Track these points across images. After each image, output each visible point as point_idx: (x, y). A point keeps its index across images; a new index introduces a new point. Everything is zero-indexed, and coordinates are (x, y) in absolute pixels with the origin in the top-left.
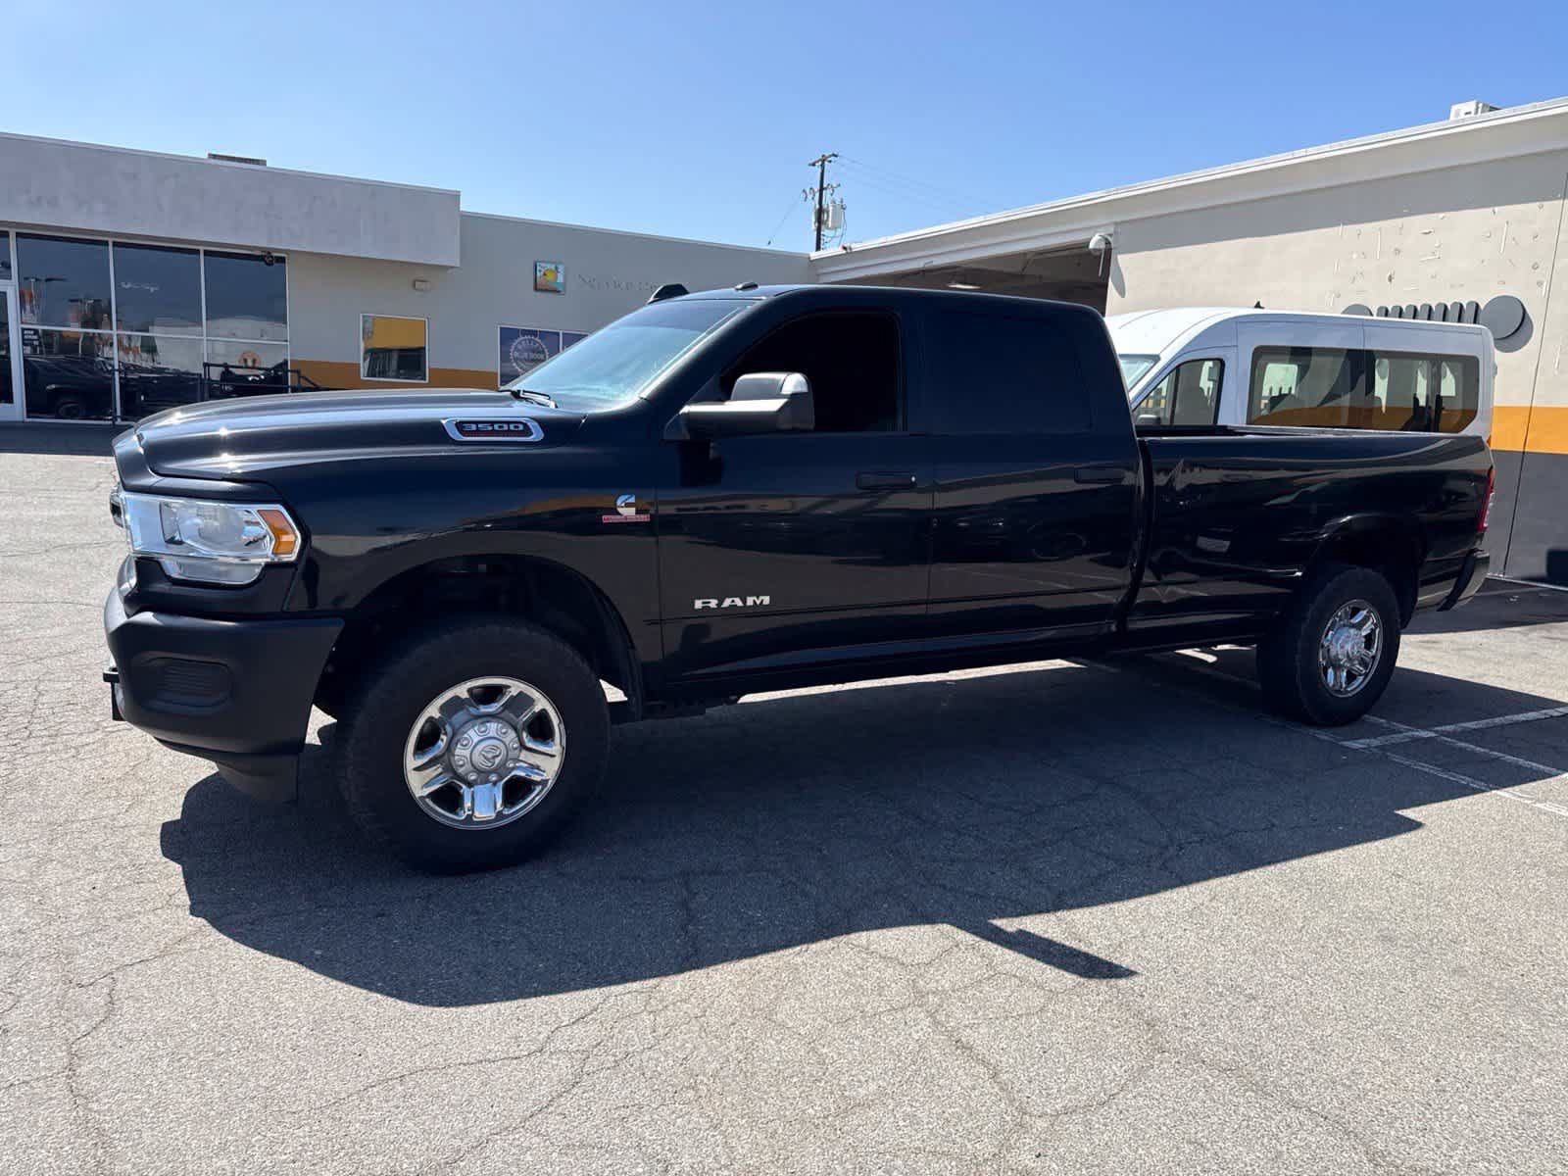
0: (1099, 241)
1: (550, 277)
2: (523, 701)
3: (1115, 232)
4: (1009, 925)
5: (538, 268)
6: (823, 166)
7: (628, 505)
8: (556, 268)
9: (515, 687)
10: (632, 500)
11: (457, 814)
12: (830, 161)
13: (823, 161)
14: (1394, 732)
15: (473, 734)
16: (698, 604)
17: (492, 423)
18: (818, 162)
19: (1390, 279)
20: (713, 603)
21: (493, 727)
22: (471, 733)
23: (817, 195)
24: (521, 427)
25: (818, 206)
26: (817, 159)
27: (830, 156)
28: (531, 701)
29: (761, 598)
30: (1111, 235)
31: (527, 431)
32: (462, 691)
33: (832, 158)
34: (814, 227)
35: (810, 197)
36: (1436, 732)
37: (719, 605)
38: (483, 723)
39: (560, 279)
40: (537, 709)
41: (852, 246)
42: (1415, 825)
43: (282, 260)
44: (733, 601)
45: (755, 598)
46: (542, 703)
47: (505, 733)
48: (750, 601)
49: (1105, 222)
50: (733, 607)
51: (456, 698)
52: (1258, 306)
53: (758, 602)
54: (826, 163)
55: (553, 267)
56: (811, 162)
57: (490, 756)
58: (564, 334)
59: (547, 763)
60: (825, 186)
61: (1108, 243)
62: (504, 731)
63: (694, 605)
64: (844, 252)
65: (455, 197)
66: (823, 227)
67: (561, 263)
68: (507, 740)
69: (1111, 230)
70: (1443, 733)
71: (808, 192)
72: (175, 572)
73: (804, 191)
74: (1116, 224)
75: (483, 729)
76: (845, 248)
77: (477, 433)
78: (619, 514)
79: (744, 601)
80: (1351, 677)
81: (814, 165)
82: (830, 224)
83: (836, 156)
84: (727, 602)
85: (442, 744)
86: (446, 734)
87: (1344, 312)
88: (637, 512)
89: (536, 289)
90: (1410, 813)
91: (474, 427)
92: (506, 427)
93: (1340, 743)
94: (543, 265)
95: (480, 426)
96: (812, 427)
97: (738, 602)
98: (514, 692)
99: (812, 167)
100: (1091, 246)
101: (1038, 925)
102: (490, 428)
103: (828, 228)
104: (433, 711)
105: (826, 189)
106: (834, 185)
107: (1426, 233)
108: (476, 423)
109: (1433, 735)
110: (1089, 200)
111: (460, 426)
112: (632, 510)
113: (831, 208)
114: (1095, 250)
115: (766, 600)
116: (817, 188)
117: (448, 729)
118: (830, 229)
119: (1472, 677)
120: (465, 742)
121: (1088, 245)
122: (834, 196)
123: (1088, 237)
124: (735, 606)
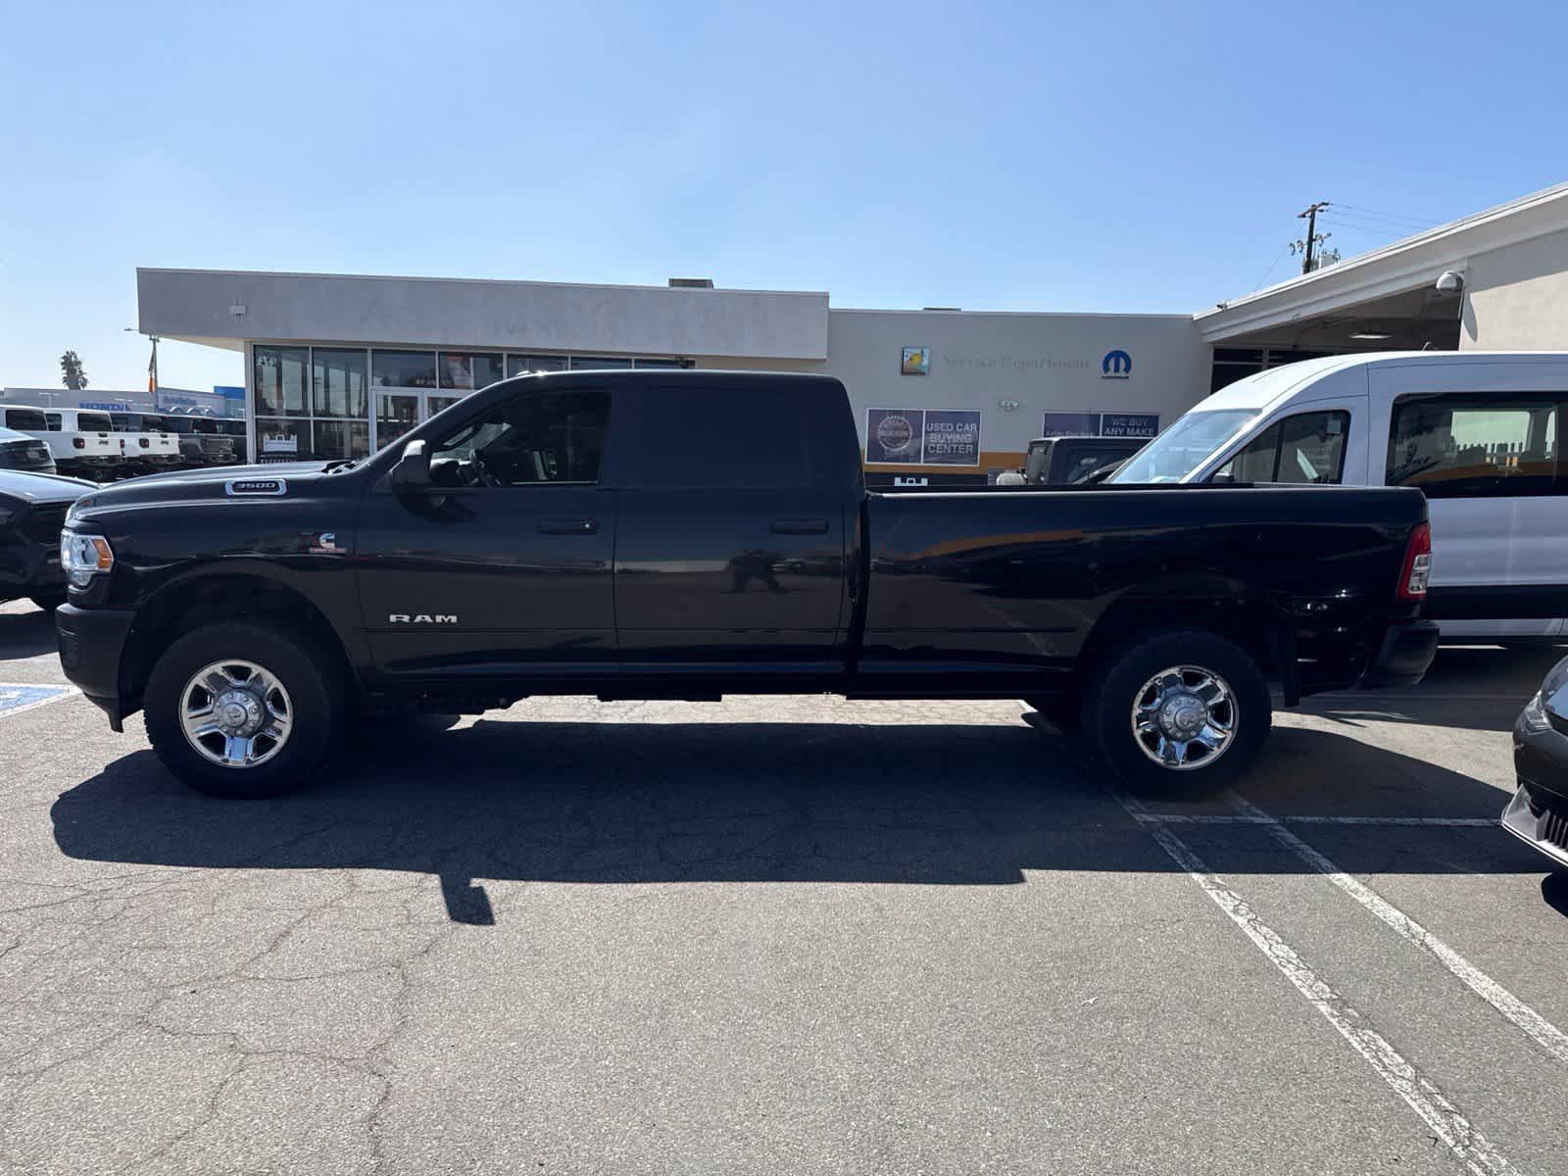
0: (1446, 281)
1: (916, 361)
2: (262, 681)
3: (1469, 269)
5: (905, 354)
6: (1313, 217)
7: (328, 541)
8: (922, 352)
9: (256, 670)
10: (333, 537)
11: (220, 756)
12: (1322, 211)
13: (1313, 211)
15: (226, 699)
16: (393, 618)
17: (256, 483)
18: (1308, 212)
20: (406, 618)
21: (239, 697)
23: (1306, 247)
24: (274, 486)
26: (1306, 211)
27: (1320, 205)
28: (266, 682)
29: (449, 617)
30: (1462, 272)
31: (277, 488)
32: (218, 668)
33: (1323, 207)
35: (1298, 250)
36: (1276, 820)
37: (412, 619)
38: (233, 693)
39: (925, 362)
40: (271, 688)
44: (423, 618)
45: (444, 617)
46: (274, 682)
48: (439, 619)
49: (1460, 256)
50: (423, 623)
51: (215, 673)
53: (446, 620)
54: (1317, 213)
55: (918, 351)
56: (1301, 213)
57: (232, 715)
58: (927, 412)
59: (282, 728)
60: (1314, 237)
61: (1459, 280)
62: (245, 699)
63: (389, 619)
64: (1220, 310)
65: (825, 297)
67: (926, 347)
68: (247, 706)
69: (1465, 264)
71: (1296, 244)
73: (1292, 244)
74: (1470, 258)
75: (232, 696)
76: (1219, 306)
77: (244, 490)
78: (322, 547)
79: (434, 619)
81: (1304, 216)
83: (1327, 204)
84: (419, 619)
85: (207, 705)
88: (336, 546)
89: (903, 373)
90: (1029, 873)
91: (242, 486)
92: (264, 486)
94: (909, 350)
95: (247, 485)
97: (428, 618)
98: (255, 673)
99: (1303, 219)
100: (1438, 286)
102: (253, 486)
104: (197, 680)
105: (1315, 240)
106: (1325, 235)
108: (246, 483)
110: (1428, 238)
111: (236, 486)
112: (333, 545)
113: (1320, 260)
114: (1442, 289)
115: (454, 619)
116: (1305, 240)
117: (213, 695)
120: (219, 705)
121: (1435, 285)
122: (1323, 247)
123: (1434, 278)
124: (426, 622)
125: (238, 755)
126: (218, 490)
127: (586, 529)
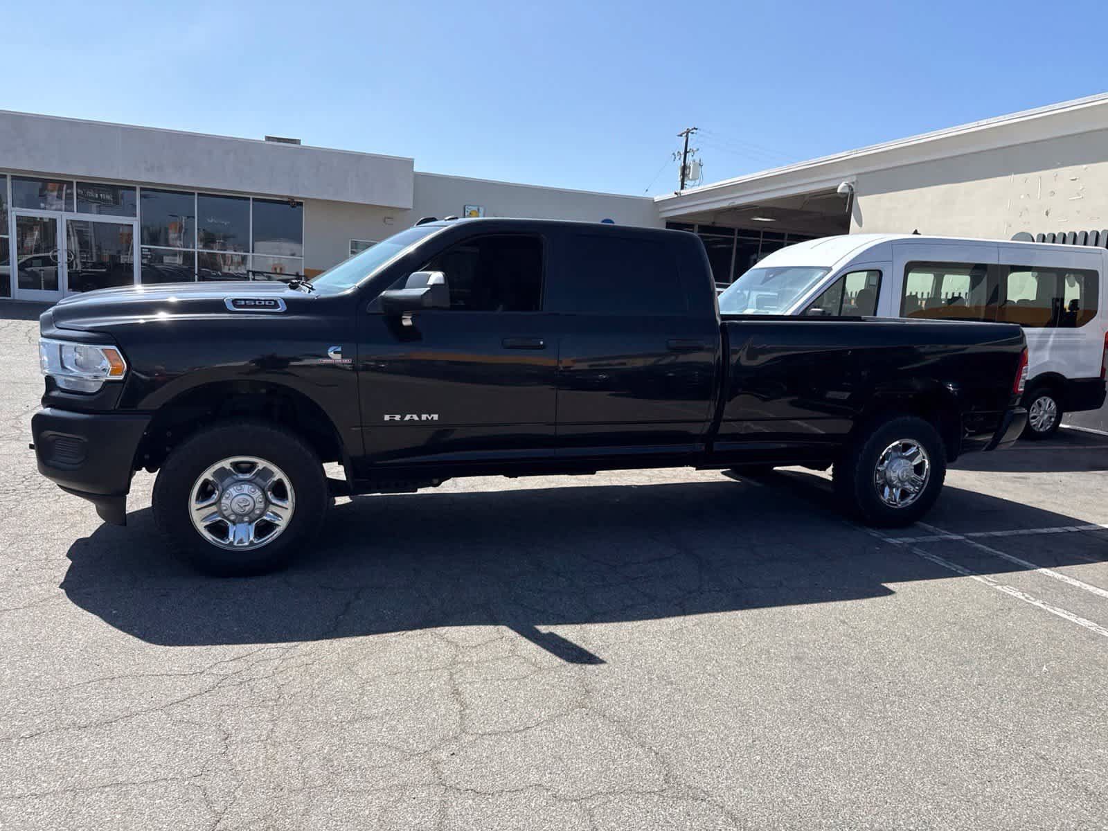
0: (843, 188)
1: (474, 215)
2: (266, 473)
3: (857, 181)
4: (543, 629)
5: (467, 210)
6: (687, 136)
7: (335, 353)
8: (478, 210)
9: (262, 464)
10: (339, 349)
11: (224, 540)
12: (693, 133)
13: (688, 133)
15: (233, 491)
16: (387, 418)
17: (255, 300)
19: (1047, 214)
20: (398, 418)
21: (246, 488)
22: (231, 490)
23: (683, 156)
24: (273, 303)
25: (683, 164)
26: (683, 132)
27: (692, 129)
28: (271, 474)
29: (432, 415)
30: (853, 183)
31: (276, 305)
32: (226, 464)
33: (694, 131)
34: (679, 179)
35: (677, 158)
36: (965, 536)
37: (402, 418)
38: (240, 485)
40: (275, 479)
42: (890, 592)
43: (301, 204)
44: (412, 417)
45: (427, 415)
46: (279, 474)
47: (253, 492)
48: (424, 417)
49: (849, 174)
50: (412, 420)
51: (223, 469)
52: (916, 233)
53: (430, 418)
54: (689, 134)
55: (476, 209)
56: (680, 134)
57: (242, 505)
59: (283, 514)
60: (688, 150)
61: (851, 188)
62: (253, 490)
63: (384, 418)
65: (410, 163)
66: (686, 179)
67: (481, 206)
68: (255, 496)
69: (854, 179)
71: (676, 153)
72: (62, 385)
73: (674, 154)
74: (858, 175)
75: (239, 488)
77: (245, 306)
78: (329, 358)
79: (420, 417)
80: (905, 494)
81: (681, 136)
82: (690, 175)
83: (696, 129)
84: (408, 417)
85: (215, 497)
86: (218, 490)
88: (342, 358)
90: (891, 586)
91: (243, 303)
92: (263, 303)
93: (884, 539)
94: (470, 207)
95: (247, 302)
96: (448, 305)
97: (415, 417)
98: (260, 467)
99: (680, 137)
100: (839, 191)
102: (253, 304)
103: (689, 179)
104: (208, 475)
105: (689, 152)
106: (695, 149)
107: (1073, 180)
108: (245, 300)
109: (961, 538)
110: (836, 159)
111: (235, 302)
112: (339, 356)
113: (692, 166)
114: (841, 193)
115: (436, 417)
116: (682, 152)
117: (220, 488)
118: (691, 180)
119: (1031, 502)
120: (227, 496)
121: (837, 189)
122: (694, 157)
124: (413, 419)
125: (242, 537)
126: (218, 306)
127: (542, 346)
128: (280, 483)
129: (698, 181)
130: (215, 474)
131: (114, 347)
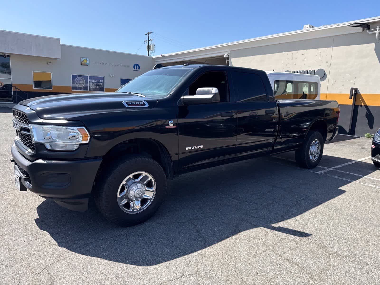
0: (226, 55)
1: (85, 61)
2: (146, 177)
4: (276, 225)
5: (82, 59)
7: (171, 123)
8: (87, 59)
9: (144, 174)
10: (172, 122)
11: (130, 210)
12: (150, 34)
13: (149, 33)
14: (325, 169)
15: (134, 188)
16: (187, 149)
17: (135, 102)
18: (147, 34)
19: (295, 65)
20: (190, 148)
21: (139, 185)
22: (134, 187)
23: (148, 42)
24: (143, 103)
25: (148, 45)
26: (147, 33)
27: (151, 32)
28: (148, 177)
31: (144, 104)
32: (131, 176)
33: (151, 33)
34: (147, 50)
35: (146, 42)
36: (333, 168)
37: (191, 149)
38: (136, 184)
39: (88, 62)
40: (149, 179)
41: (164, 55)
43: (9, 56)
44: (195, 147)
45: (199, 146)
46: (150, 178)
47: (142, 187)
48: (198, 147)
49: (228, 50)
50: (195, 149)
51: (130, 178)
52: (274, 71)
53: (200, 147)
54: (149, 34)
55: (86, 59)
57: (138, 193)
58: (89, 76)
59: (150, 195)
60: (149, 40)
61: (228, 55)
62: (142, 186)
63: (186, 149)
64: (162, 56)
65: (59, 40)
66: (149, 50)
67: (88, 58)
68: (142, 188)
69: (229, 52)
70: (334, 169)
71: (145, 41)
72: (49, 147)
73: (144, 41)
74: (230, 51)
75: (137, 186)
76: (162, 55)
77: (132, 105)
78: (169, 126)
79: (197, 147)
80: (315, 157)
81: (146, 34)
82: (151, 49)
84: (193, 148)
85: (125, 191)
86: (126, 188)
87: (285, 72)
88: (173, 125)
89: (81, 65)
90: (341, 188)
91: (131, 103)
92: (139, 103)
93: (316, 173)
94: (83, 58)
95: (132, 103)
96: (219, 101)
97: (196, 148)
98: (144, 175)
100: (225, 56)
101: (282, 224)
102: (135, 104)
103: (151, 50)
104: (124, 182)
105: (150, 40)
106: (152, 40)
107: (303, 54)
109: (333, 169)
110: (224, 45)
111: (127, 103)
113: (151, 45)
114: (225, 57)
115: (202, 147)
116: (147, 40)
117: (127, 186)
118: (152, 50)
119: (331, 155)
120: (132, 190)
121: (224, 56)
122: (152, 42)
123: (224, 54)
128: (150, 181)
129: (154, 51)
130: (126, 181)
131: (83, 128)
